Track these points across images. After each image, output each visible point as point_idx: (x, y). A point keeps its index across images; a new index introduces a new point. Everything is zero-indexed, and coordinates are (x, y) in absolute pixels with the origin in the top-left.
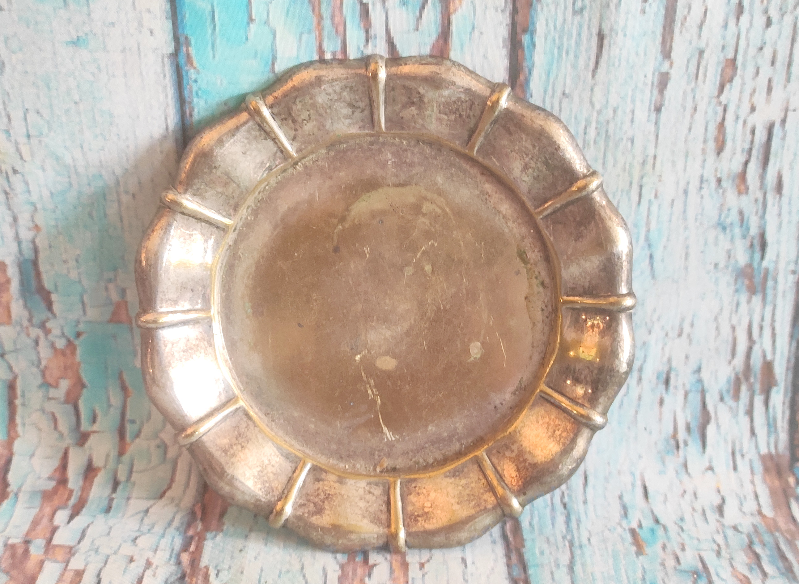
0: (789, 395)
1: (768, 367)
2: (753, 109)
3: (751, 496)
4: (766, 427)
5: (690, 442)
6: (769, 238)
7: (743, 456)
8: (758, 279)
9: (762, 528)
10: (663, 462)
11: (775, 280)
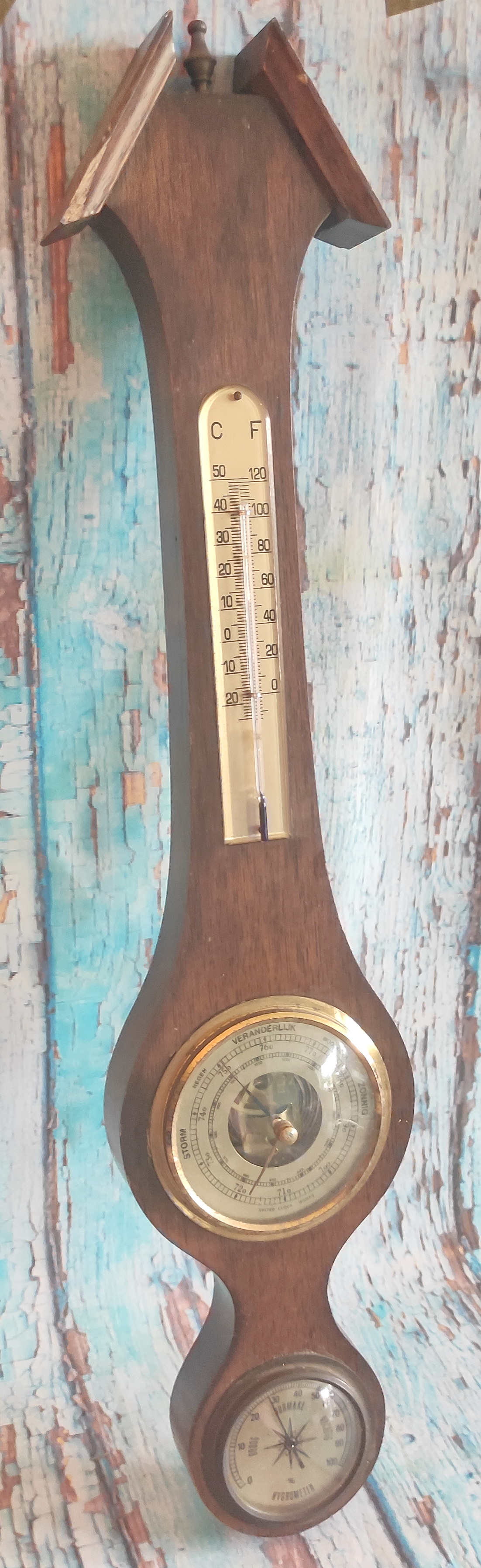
0: (452, 1189)
1: (437, 1174)
2: (415, 1021)
3: (439, 1267)
4: (440, 1215)
5: (392, 1235)
6: (430, 1095)
7: (427, 1238)
8: (426, 1121)
9: (449, 1290)
10: (377, 1254)
11: (437, 1119)
